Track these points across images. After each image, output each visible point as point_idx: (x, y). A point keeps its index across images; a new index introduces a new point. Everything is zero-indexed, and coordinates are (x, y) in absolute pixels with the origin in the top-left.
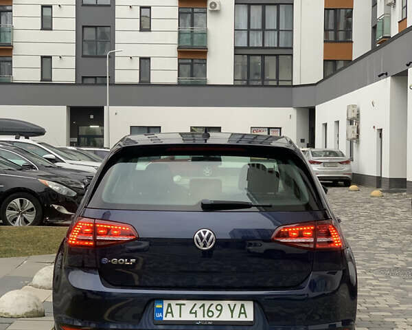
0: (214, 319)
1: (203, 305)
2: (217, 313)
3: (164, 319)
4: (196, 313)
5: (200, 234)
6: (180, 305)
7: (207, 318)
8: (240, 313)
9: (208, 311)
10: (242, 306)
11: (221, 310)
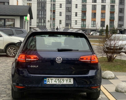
0: (62, 83)
1: (58, 79)
2: (62, 82)
3: (47, 83)
4: (56, 82)
5: (58, 58)
6: (52, 79)
7: (59, 83)
8: (69, 82)
9: (60, 81)
10: (70, 80)
11: (64, 81)
